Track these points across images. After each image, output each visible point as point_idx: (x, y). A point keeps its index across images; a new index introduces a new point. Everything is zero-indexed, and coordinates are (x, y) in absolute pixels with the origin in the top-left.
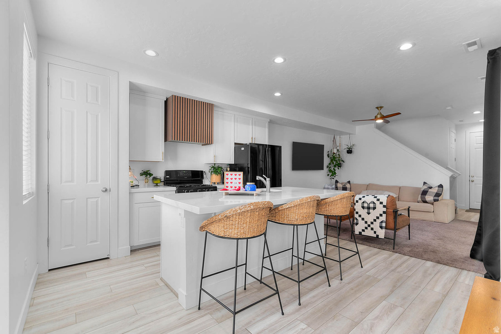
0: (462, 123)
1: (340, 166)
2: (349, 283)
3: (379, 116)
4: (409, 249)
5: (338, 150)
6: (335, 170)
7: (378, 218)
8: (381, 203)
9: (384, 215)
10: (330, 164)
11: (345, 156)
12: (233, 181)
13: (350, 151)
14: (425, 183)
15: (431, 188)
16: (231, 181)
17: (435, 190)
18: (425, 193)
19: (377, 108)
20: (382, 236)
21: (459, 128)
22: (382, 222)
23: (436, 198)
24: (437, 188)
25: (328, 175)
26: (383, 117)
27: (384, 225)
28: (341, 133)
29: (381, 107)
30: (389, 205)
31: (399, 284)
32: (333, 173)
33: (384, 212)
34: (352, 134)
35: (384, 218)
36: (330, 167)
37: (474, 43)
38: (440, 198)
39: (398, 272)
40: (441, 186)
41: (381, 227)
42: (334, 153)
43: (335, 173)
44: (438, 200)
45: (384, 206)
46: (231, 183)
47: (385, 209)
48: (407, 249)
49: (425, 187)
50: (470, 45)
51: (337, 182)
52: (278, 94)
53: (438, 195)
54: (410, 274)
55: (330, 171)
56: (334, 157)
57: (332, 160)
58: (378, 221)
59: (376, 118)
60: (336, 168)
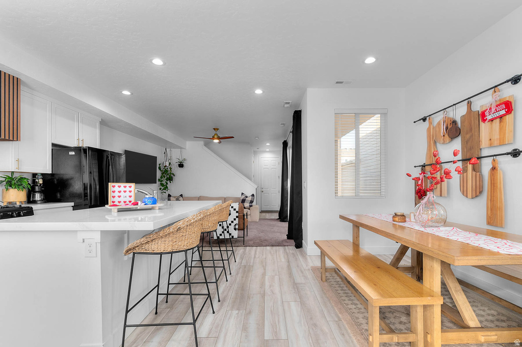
0: (258, 150)
1: (170, 179)
2: (237, 274)
3: (216, 137)
4: (252, 242)
5: (170, 163)
6: (167, 184)
7: (232, 222)
8: (235, 210)
9: (237, 219)
10: (161, 177)
11: (176, 170)
12: (122, 194)
13: (181, 165)
14: (242, 194)
15: (247, 197)
16: (119, 194)
17: (249, 199)
18: (243, 201)
19: (214, 129)
20: (236, 236)
21: (255, 153)
22: (235, 225)
23: (251, 204)
24: (251, 197)
25: (160, 189)
26: (219, 138)
27: (237, 227)
28: (173, 146)
29: (218, 129)
30: (240, 211)
31: (264, 264)
32: (164, 187)
33: (237, 217)
34: (183, 148)
35: (236, 222)
36: (162, 181)
37: (288, 103)
38: (253, 204)
39: (258, 257)
40: (253, 195)
41: (235, 229)
42: (166, 166)
43: (167, 187)
44: (252, 206)
45: (237, 212)
46: (119, 197)
47: (237, 214)
48: (251, 243)
49: (243, 197)
50: (287, 103)
51: (169, 196)
52: (126, 93)
53: (252, 202)
54: (264, 256)
55: (162, 185)
56: (166, 171)
57: (163, 173)
58: (233, 225)
59: (213, 138)
60: (168, 182)
